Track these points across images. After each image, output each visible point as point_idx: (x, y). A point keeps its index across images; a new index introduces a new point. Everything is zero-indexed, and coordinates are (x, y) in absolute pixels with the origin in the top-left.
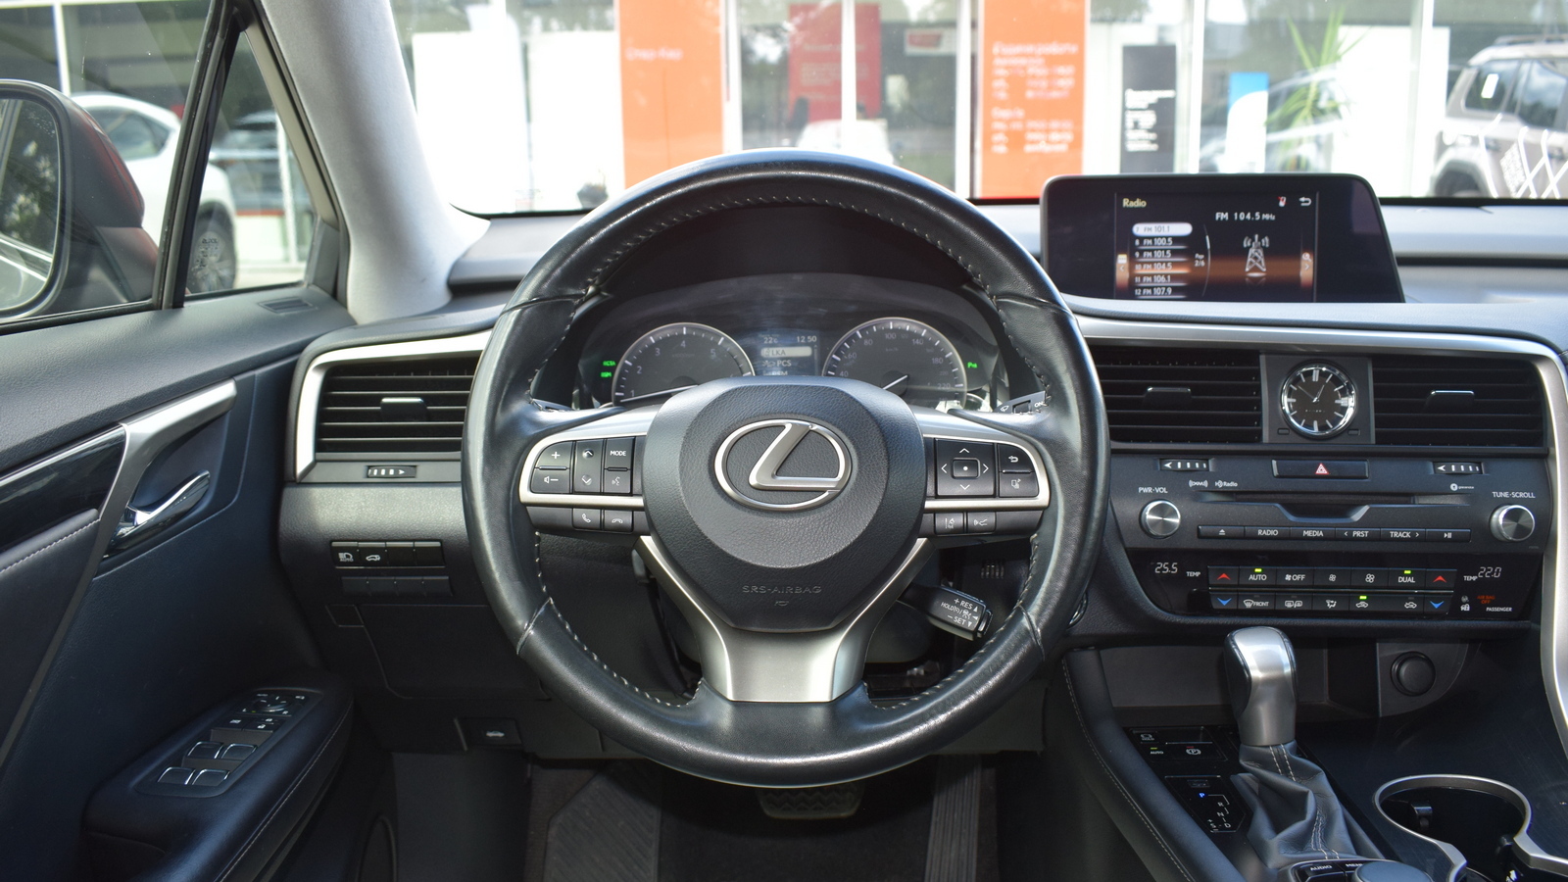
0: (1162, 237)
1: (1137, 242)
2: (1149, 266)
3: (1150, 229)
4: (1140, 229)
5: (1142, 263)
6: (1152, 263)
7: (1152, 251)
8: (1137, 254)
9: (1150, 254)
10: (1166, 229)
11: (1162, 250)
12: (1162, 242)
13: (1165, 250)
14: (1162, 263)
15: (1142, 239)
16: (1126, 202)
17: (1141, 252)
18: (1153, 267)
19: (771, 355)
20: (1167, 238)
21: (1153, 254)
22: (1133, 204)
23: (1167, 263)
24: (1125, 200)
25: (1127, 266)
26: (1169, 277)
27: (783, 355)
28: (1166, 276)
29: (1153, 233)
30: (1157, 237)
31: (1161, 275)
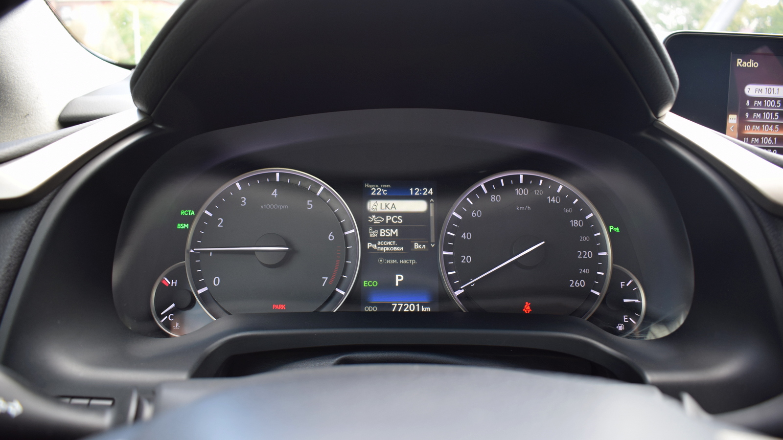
0: (771, 99)
1: (748, 103)
2: (758, 128)
3: (761, 91)
4: (751, 90)
5: (752, 124)
6: (761, 124)
7: (761, 112)
8: (747, 115)
9: (759, 115)
10: (776, 91)
11: (770, 112)
12: (771, 103)
13: (774, 112)
14: (770, 124)
15: (752, 99)
16: (739, 62)
17: (751, 113)
18: (761, 128)
19: (379, 210)
20: (776, 99)
21: (762, 116)
22: (745, 64)
23: (774, 124)
24: (738, 60)
25: (736, 126)
26: (775, 139)
27: (393, 210)
28: (773, 137)
29: (764, 94)
30: (767, 99)
31: (768, 136)
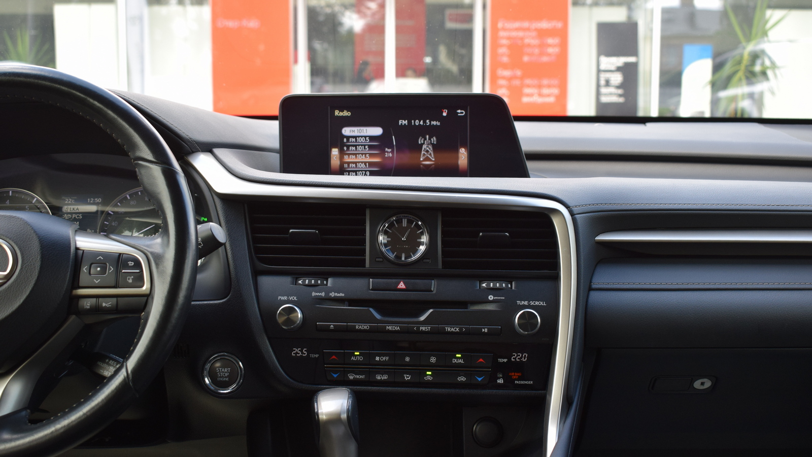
0: (362, 137)
1: (345, 140)
2: (354, 157)
3: (354, 131)
4: (347, 131)
5: (349, 154)
6: (355, 154)
7: (356, 146)
8: (345, 148)
9: (354, 148)
10: (365, 131)
11: (362, 145)
12: (362, 140)
13: (365, 146)
14: (362, 154)
15: (348, 138)
16: (337, 113)
17: (348, 147)
18: (356, 157)
19: (69, 211)
20: (365, 137)
21: (356, 148)
22: (341, 114)
23: (365, 154)
24: (336, 111)
25: (338, 156)
26: (367, 164)
27: (77, 211)
28: (365, 163)
29: (356, 134)
30: (359, 137)
31: (362, 162)
